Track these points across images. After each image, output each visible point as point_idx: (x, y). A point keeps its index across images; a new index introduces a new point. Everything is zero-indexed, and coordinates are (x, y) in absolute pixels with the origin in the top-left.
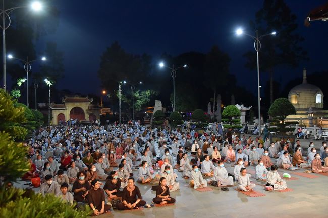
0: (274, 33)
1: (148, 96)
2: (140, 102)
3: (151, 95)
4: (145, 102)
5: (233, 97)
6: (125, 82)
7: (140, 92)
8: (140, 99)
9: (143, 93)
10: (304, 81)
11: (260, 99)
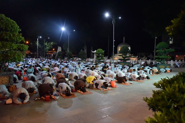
0: (120, 18)
1: (51, 45)
2: (48, 48)
3: (54, 44)
4: (50, 48)
5: (92, 47)
6: (41, 37)
7: (47, 43)
8: (48, 46)
9: (49, 43)
10: (124, 42)
11: (114, 46)
